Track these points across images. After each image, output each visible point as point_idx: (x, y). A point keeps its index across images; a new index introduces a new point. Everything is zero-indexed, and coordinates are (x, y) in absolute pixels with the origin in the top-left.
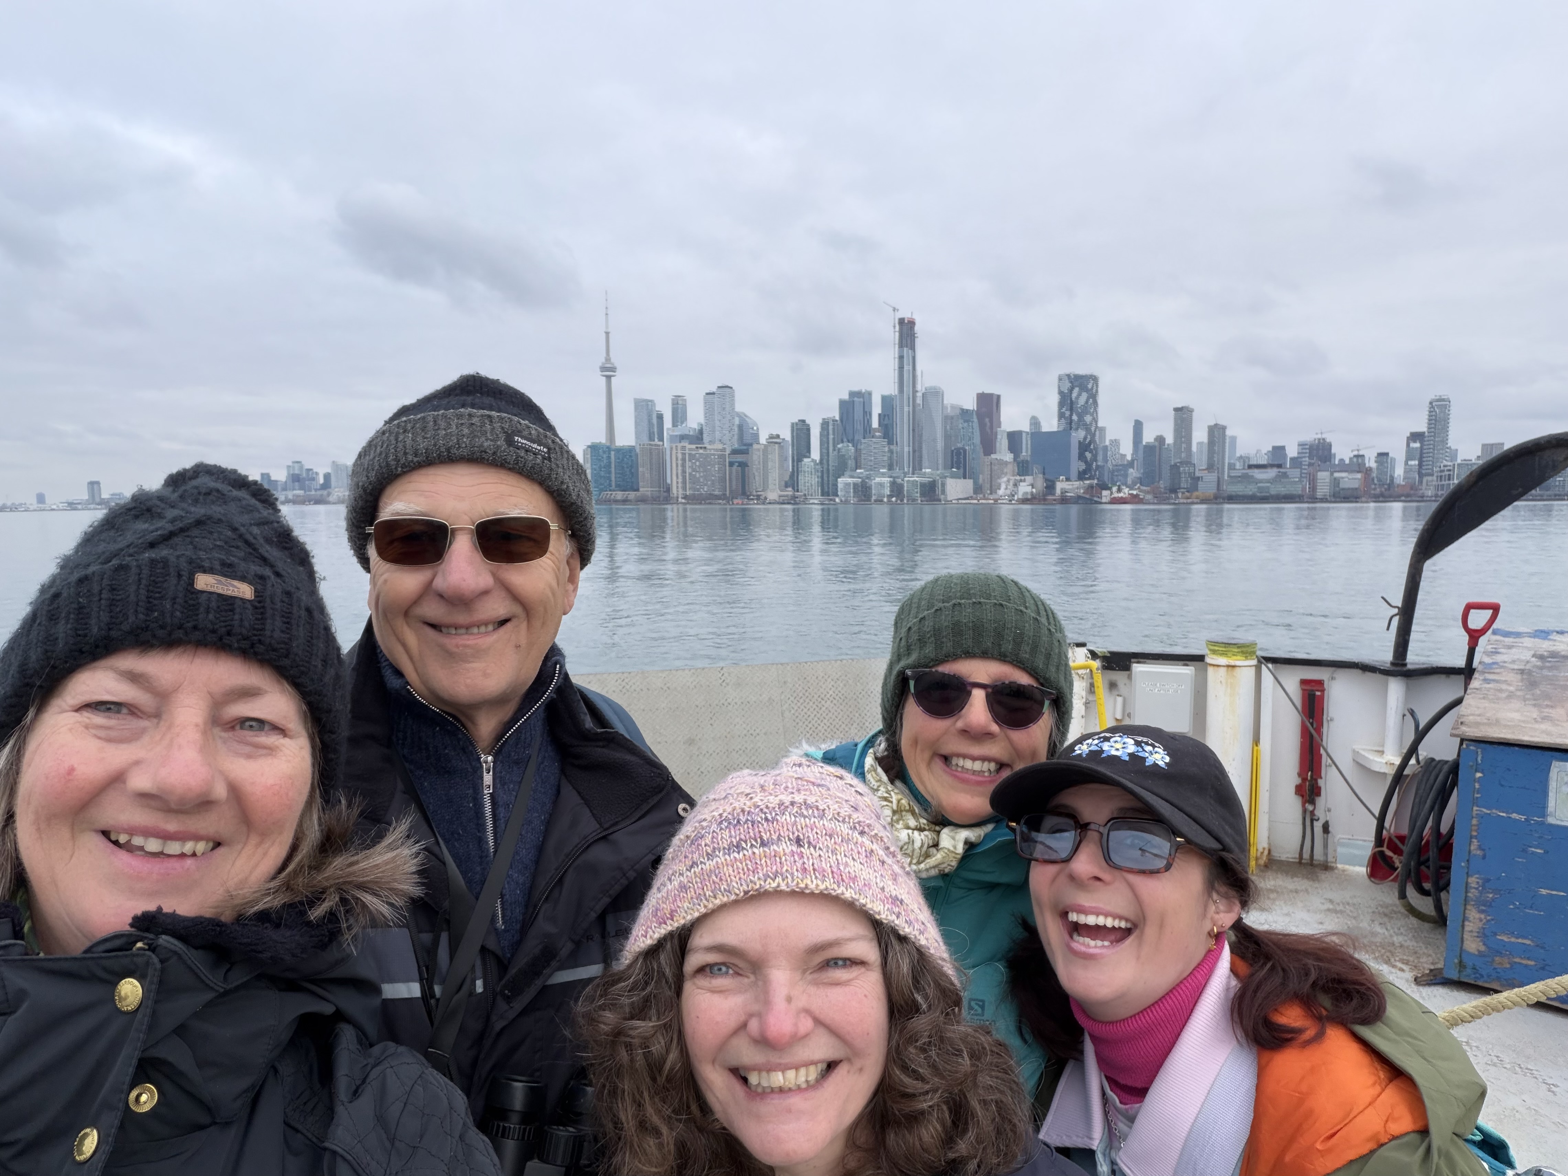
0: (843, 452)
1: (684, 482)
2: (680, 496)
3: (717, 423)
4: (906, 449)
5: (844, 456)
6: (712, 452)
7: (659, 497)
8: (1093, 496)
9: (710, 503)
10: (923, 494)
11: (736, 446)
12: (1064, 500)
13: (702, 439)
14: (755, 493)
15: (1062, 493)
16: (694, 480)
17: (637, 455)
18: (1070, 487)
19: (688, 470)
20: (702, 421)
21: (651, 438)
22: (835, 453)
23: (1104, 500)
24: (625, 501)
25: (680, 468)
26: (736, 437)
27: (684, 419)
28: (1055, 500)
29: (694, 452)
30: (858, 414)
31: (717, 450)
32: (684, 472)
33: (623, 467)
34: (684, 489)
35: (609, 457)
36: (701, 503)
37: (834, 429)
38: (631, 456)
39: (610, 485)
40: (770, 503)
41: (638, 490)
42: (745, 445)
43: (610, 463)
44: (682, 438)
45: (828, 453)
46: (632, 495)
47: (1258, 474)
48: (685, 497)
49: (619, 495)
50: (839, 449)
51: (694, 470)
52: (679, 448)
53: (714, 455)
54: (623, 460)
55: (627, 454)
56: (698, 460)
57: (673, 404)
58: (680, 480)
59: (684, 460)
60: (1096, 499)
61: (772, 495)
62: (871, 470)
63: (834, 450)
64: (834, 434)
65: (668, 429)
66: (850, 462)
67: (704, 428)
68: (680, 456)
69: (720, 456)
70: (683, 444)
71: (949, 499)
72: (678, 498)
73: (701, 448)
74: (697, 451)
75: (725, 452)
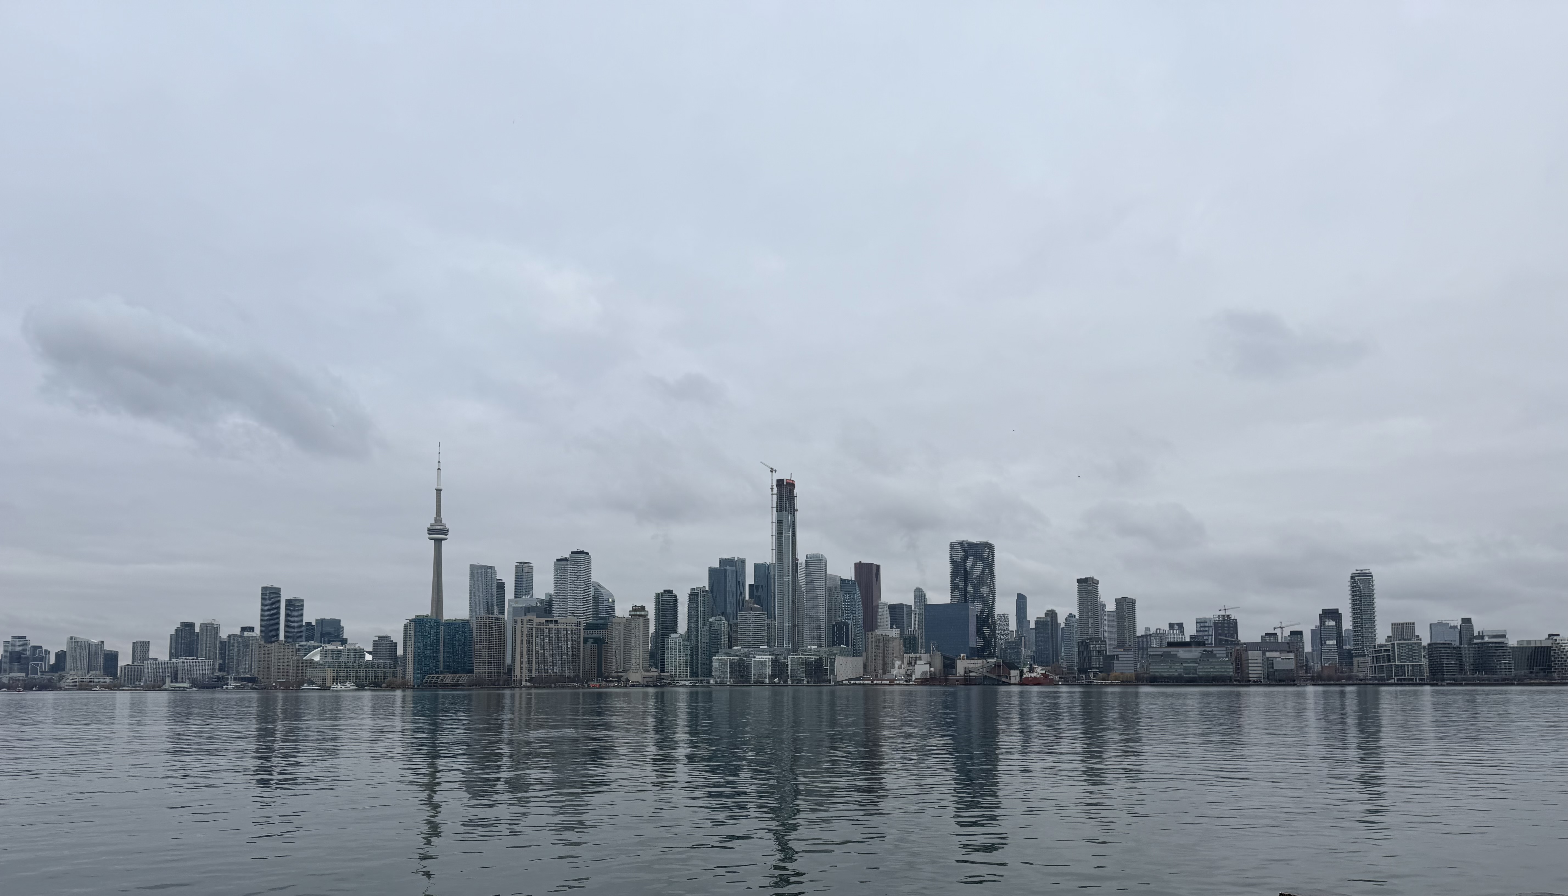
0: (716, 626)
1: (529, 662)
2: (524, 678)
3: (570, 593)
4: (785, 623)
5: (716, 631)
6: (565, 626)
7: (498, 680)
8: (1000, 676)
9: (562, 687)
10: (809, 675)
11: (591, 620)
12: (967, 680)
13: (551, 612)
14: (615, 675)
15: (965, 672)
16: (541, 659)
17: (471, 631)
18: (973, 666)
19: (535, 648)
20: (552, 591)
21: (489, 610)
22: (707, 627)
23: (1013, 680)
24: (455, 686)
25: (525, 645)
26: (591, 610)
27: (530, 588)
28: (957, 681)
29: (542, 627)
30: (730, 585)
31: (569, 624)
32: (530, 650)
33: (454, 645)
34: (529, 669)
35: (438, 634)
36: (550, 687)
37: (704, 601)
38: (464, 632)
39: (437, 667)
40: (633, 686)
41: (472, 672)
42: (601, 618)
43: (438, 640)
44: (528, 610)
45: (697, 628)
46: (464, 678)
47: (1182, 653)
48: (530, 679)
49: (449, 678)
50: (711, 623)
51: (541, 648)
52: (525, 623)
53: (567, 630)
54: (454, 636)
55: (458, 628)
56: (547, 636)
57: (516, 572)
58: (525, 660)
59: (530, 636)
60: (1003, 679)
61: (635, 676)
62: (749, 647)
63: (704, 624)
64: (704, 606)
65: (510, 600)
66: (723, 638)
67: (554, 598)
68: (526, 631)
69: (574, 632)
70: (529, 617)
71: (839, 680)
72: (521, 680)
73: (551, 621)
74: (547, 625)
75: (579, 626)
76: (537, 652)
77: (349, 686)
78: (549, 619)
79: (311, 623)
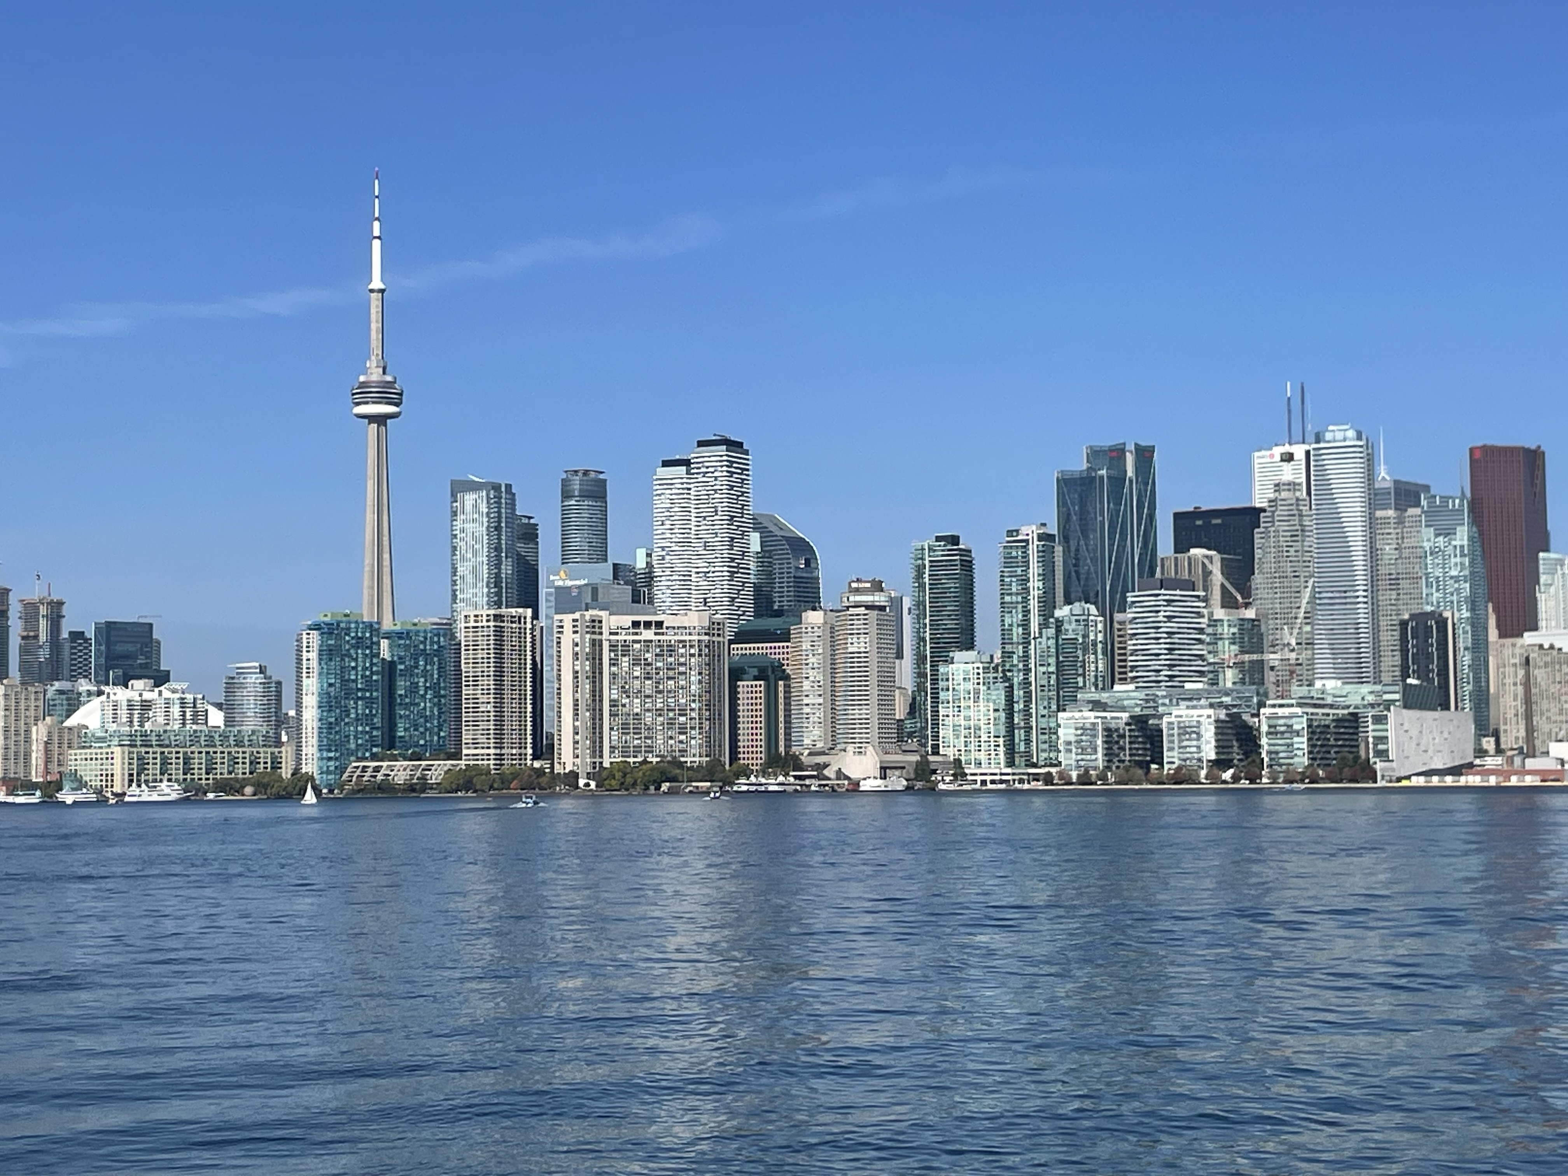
0: (1072, 631)
1: (596, 729)
2: (583, 771)
5: (1073, 643)
6: (682, 635)
7: (520, 775)
10: (1318, 759)
11: (750, 616)
13: (651, 598)
16: (625, 723)
17: (457, 649)
19: (608, 692)
24: (418, 789)
25: (584, 686)
26: (751, 590)
29: (625, 638)
30: (1115, 515)
31: (694, 630)
32: (596, 697)
33: (414, 687)
35: (374, 658)
37: (1042, 563)
38: (437, 653)
39: (375, 742)
41: (456, 754)
42: (778, 614)
43: (376, 674)
46: (438, 770)
48: (598, 775)
49: (402, 771)
50: (1059, 623)
51: (625, 692)
52: (582, 629)
53: (685, 644)
54: (414, 665)
56: (637, 661)
57: (567, 496)
58: (584, 723)
59: (596, 660)
61: (861, 765)
62: (1159, 685)
64: (1042, 578)
66: (1092, 662)
68: (585, 650)
69: (705, 649)
70: (593, 613)
71: (1398, 772)
72: (575, 776)
73: (648, 625)
74: (637, 634)
75: (719, 635)
76: (614, 703)
77: (167, 791)
78: (642, 618)
79: (83, 633)
